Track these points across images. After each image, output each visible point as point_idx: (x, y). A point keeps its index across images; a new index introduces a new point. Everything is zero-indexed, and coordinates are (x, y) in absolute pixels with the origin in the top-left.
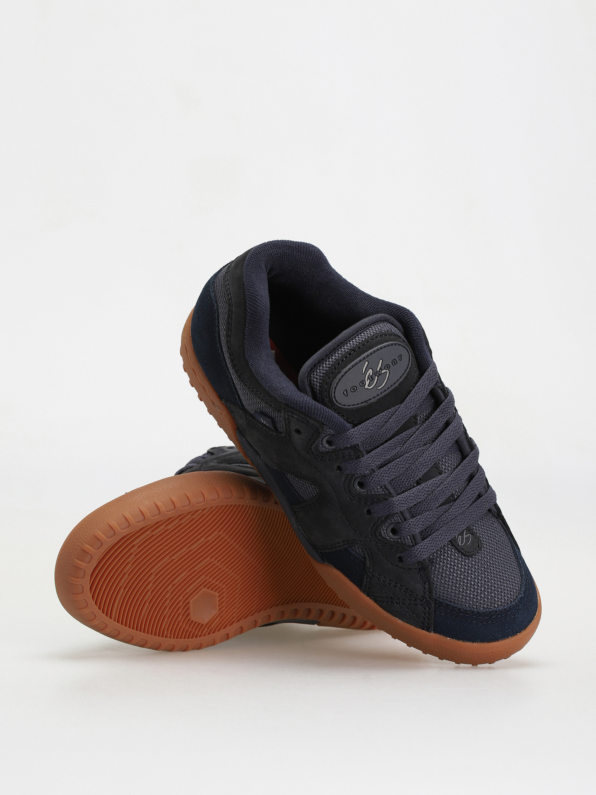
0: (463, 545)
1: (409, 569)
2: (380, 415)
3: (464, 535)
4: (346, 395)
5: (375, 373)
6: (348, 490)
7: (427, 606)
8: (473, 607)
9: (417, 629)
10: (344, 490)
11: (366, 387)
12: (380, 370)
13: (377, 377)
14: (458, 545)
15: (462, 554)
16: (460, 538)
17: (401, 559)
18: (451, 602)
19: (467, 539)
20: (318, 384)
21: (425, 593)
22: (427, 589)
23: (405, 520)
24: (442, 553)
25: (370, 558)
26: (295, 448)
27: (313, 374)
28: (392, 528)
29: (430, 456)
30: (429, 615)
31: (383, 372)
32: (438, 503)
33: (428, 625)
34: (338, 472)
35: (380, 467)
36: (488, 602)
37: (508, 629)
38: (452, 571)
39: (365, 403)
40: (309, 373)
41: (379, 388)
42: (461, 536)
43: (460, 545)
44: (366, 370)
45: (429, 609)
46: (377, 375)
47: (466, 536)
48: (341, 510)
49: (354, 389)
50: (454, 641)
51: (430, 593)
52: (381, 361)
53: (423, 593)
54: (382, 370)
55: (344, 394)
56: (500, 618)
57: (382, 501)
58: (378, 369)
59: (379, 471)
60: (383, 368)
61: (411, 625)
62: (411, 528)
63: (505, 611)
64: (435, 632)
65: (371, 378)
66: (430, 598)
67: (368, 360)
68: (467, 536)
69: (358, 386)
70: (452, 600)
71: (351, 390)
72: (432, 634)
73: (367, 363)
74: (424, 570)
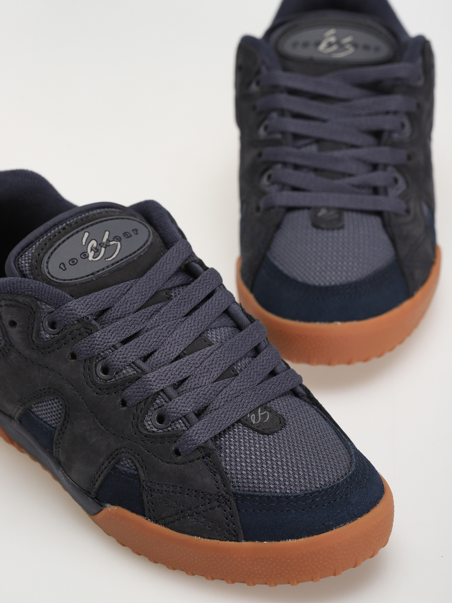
0: (258, 422)
1: (191, 462)
2: (113, 287)
3: (259, 413)
4: (64, 269)
5: (100, 245)
6: (92, 382)
7: (226, 505)
8: (286, 492)
9: (224, 542)
10: (87, 384)
11: (90, 258)
12: (108, 242)
13: (103, 249)
14: (252, 424)
15: (259, 432)
16: (253, 416)
17: (177, 452)
18: (255, 491)
19: (264, 416)
20: (27, 265)
21: (218, 488)
22: (220, 482)
23: (170, 400)
24: (231, 436)
25: (142, 467)
26: (19, 353)
27: (21, 258)
28: (158, 416)
29: (191, 326)
30: (232, 517)
31: (111, 243)
32: (213, 377)
33: (235, 532)
34: (73, 361)
35: (124, 342)
36: (306, 483)
37: (341, 512)
38: (248, 452)
39: (92, 276)
40: (16, 258)
41: (109, 259)
42: (255, 415)
43: (254, 422)
44: (87, 241)
45: (230, 509)
46: (103, 246)
47: (261, 414)
48: (91, 414)
49: (73, 262)
50: (274, 544)
51: (224, 486)
52: (107, 233)
53: (216, 489)
54: (110, 241)
55: (62, 268)
56: (327, 500)
57: (135, 382)
58: (104, 240)
59: (123, 346)
60: (111, 239)
61: (215, 539)
62: (179, 407)
63: (333, 490)
64: (246, 540)
65: (97, 251)
66: (227, 493)
67: (88, 231)
68: (263, 413)
69: (79, 258)
70: (257, 490)
71: (70, 264)
72: (244, 544)
73: (87, 234)
74: (209, 457)
